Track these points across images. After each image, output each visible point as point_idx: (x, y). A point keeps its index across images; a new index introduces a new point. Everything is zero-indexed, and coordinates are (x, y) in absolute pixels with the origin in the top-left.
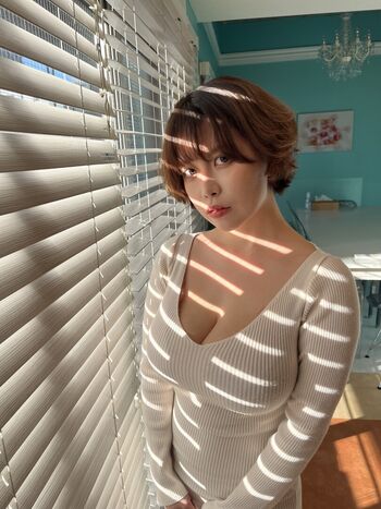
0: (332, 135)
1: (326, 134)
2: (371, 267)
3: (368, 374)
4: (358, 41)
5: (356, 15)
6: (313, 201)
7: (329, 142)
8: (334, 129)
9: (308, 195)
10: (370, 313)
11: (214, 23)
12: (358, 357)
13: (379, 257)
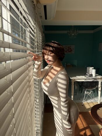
0: (70, 50)
1: (69, 50)
2: (80, 78)
3: (80, 103)
4: (75, 31)
5: (75, 26)
6: (66, 65)
7: (70, 52)
8: (71, 49)
9: (65, 63)
10: (80, 90)
11: (44, 26)
12: (78, 99)
13: (81, 76)
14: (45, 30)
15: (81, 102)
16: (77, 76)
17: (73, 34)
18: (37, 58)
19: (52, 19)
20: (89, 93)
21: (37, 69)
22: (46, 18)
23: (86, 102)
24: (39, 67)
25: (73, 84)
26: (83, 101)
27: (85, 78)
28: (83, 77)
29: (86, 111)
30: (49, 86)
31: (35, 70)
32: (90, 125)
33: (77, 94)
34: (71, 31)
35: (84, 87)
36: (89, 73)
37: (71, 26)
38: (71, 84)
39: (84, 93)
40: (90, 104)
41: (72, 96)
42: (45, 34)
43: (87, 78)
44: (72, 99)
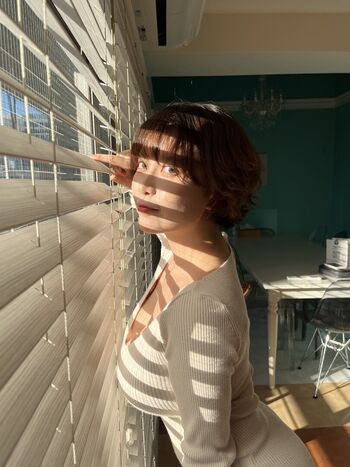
4: (272, 98)
6: (239, 230)
12: (292, 369)
13: (308, 278)
15: (307, 381)
16: (289, 279)
17: (265, 112)
19: (186, 43)
20: (338, 346)
22: (162, 41)
23: (326, 381)
25: (274, 308)
26: (313, 378)
28: (316, 281)
29: (335, 425)
33: (290, 343)
34: (256, 100)
35: (319, 322)
36: (336, 265)
39: (317, 343)
40: (343, 389)
41: (272, 360)
43: (333, 283)
44: (271, 372)
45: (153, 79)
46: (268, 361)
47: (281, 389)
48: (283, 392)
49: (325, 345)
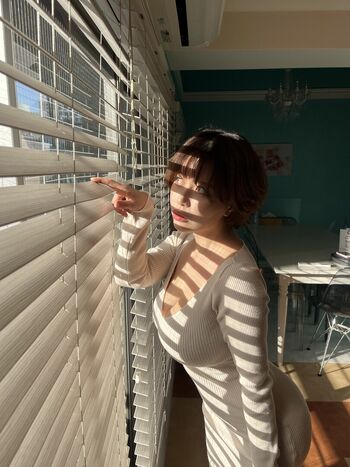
0: (276, 162)
1: (270, 162)
2: (312, 273)
3: (309, 364)
4: (297, 89)
6: (260, 217)
7: (273, 168)
8: (277, 158)
10: (309, 313)
12: (301, 349)
13: (318, 265)
14: (185, 90)
15: (313, 361)
16: (299, 265)
17: (290, 103)
18: (132, 205)
19: (207, 43)
20: (345, 330)
21: (131, 248)
22: (185, 42)
23: (331, 362)
24: (137, 241)
25: (284, 292)
26: (320, 358)
27: (334, 272)
28: (326, 268)
29: (334, 400)
30: (187, 324)
31: (123, 252)
32: (346, 459)
33: (300, 326)
34: (281, 91)
35: (326, 306)
36: (346, 254)
37: (282, 71)
38: (278, 294)
39: (327, 326)
40: (346, 370)
41: (280, 340)
42: (183, 105)
43: (341, 270)
44: (280, 350)
45: (183, 73)
46: (277, 340)
47: (288, 366)
48: (290, 369)
49: (332, 328)
